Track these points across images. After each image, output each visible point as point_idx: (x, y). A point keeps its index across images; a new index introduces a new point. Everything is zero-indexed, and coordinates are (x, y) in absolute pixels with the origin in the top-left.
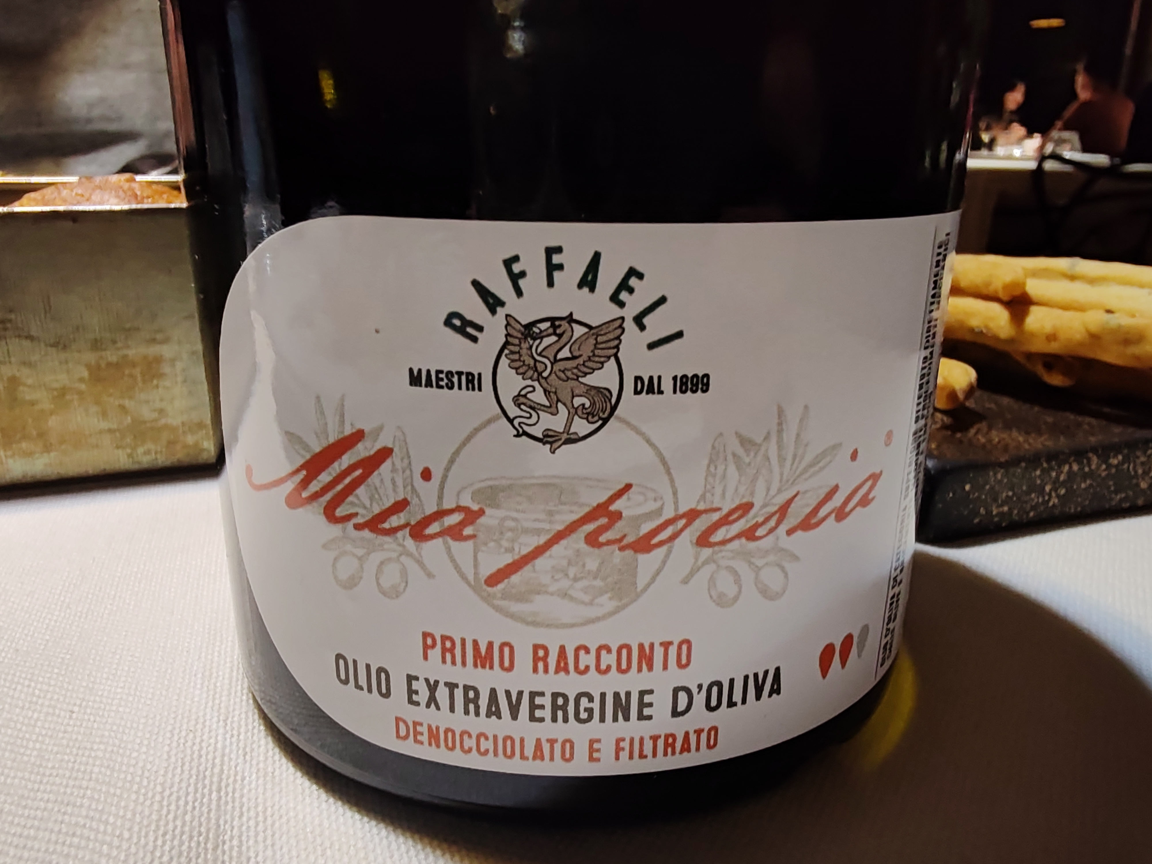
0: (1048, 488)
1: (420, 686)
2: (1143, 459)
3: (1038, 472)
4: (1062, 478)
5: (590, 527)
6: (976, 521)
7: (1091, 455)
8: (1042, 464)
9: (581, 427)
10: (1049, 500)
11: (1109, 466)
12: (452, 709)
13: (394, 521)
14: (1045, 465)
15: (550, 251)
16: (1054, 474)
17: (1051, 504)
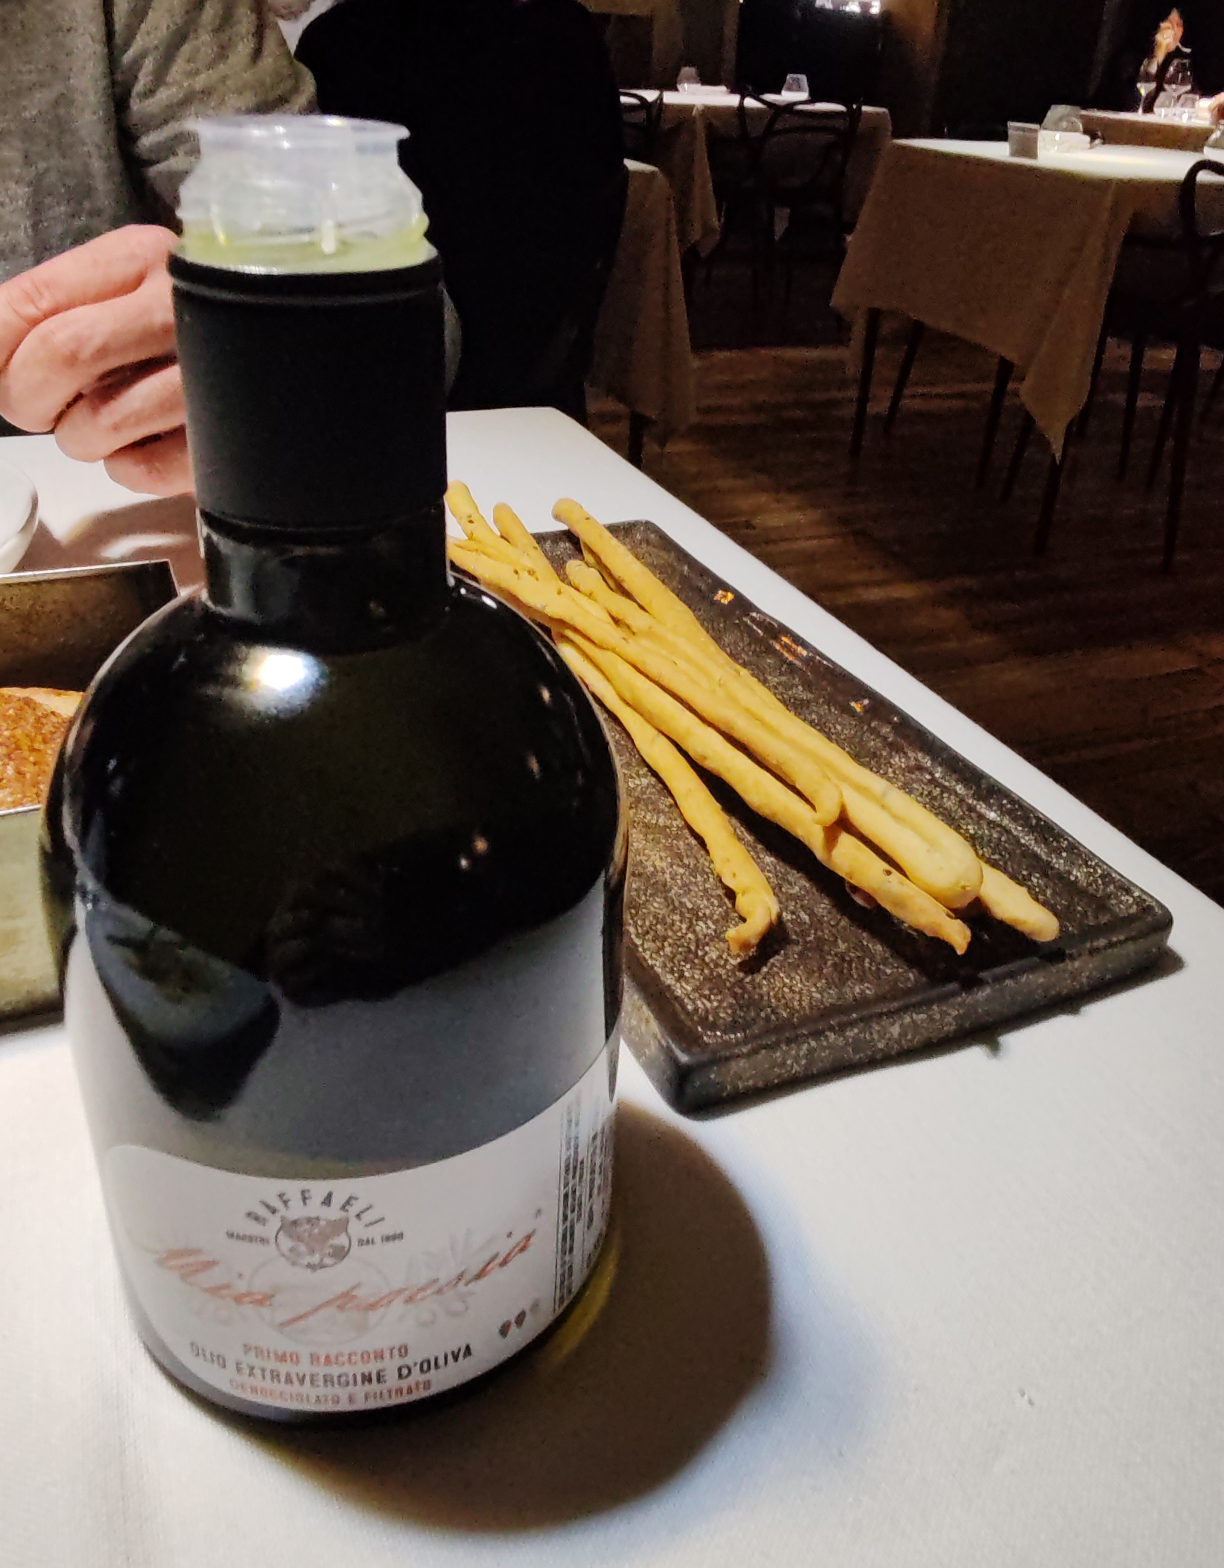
0: (789, 1062)
1: (244, 1366)
2: (877, 1028)
3: (778, 1054)
4: (802, 1053)
5: (338, 1303)
6: (724, 1094)
7: (828, 1033)
8: (781, 1048)
9: (328, 1261)
10: (792, 1069)
11: (845, 1038)
12: (264, 1377)
13: (224, 1292)
14: (784, 1048)
15: (303, 1192)
16: (794, 1052)
17: (794, 1071)
